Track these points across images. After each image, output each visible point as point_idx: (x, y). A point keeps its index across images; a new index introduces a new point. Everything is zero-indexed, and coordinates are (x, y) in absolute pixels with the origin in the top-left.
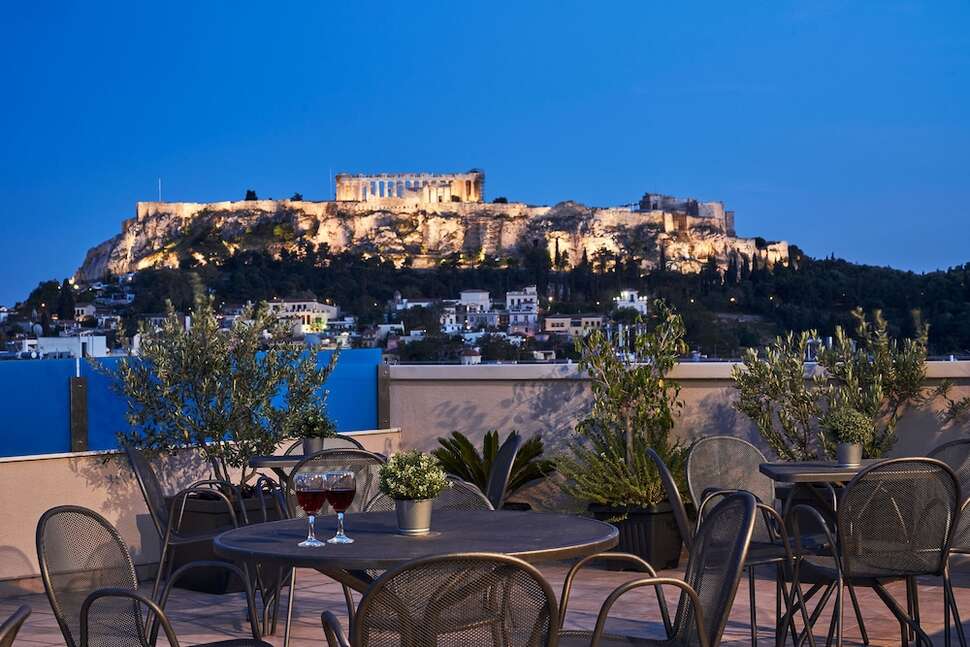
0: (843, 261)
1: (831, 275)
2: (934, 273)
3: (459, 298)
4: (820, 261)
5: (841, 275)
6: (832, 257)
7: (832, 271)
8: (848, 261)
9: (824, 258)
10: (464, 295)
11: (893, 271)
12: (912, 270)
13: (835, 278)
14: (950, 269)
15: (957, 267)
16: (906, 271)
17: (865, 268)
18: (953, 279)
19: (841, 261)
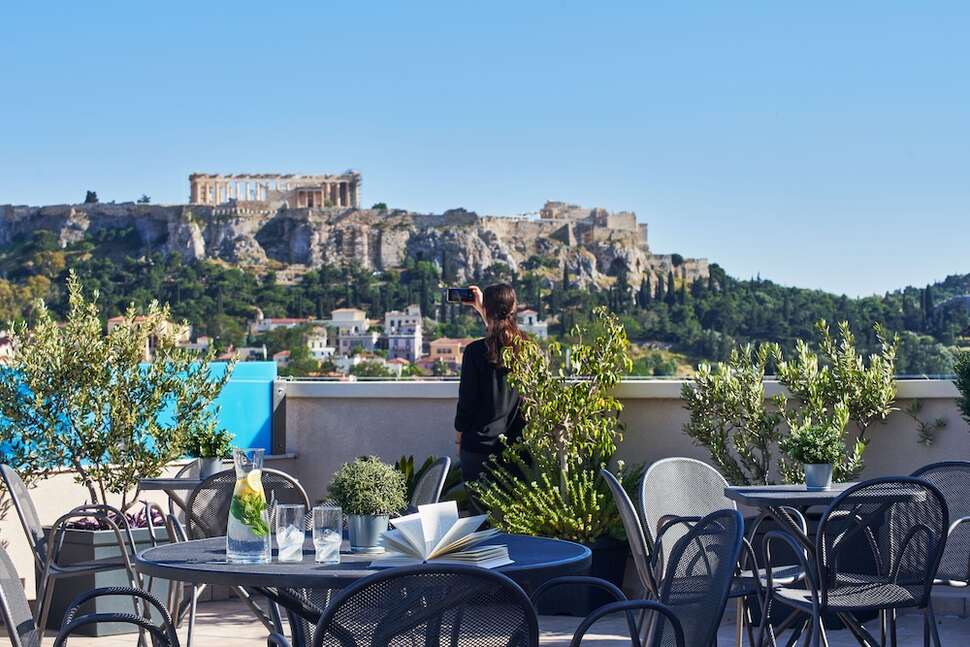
0: (770, 283)
1: (757, 298)
2: (870, 298)
3: (330, 317)
4: (744, 282)
5: (767, 298)
6: (758, 278)
7: (757, 293)
8: (775, 282)
9: (749, 279)
10: (335, 313)
11: (825, 296)
12: (847, 294)
13: (762, 301)
14: (887, 294)
15: (896, 291)
16: (840, 295)
17: (794, 291)
18: (891, 304)
19: (768, 283)
